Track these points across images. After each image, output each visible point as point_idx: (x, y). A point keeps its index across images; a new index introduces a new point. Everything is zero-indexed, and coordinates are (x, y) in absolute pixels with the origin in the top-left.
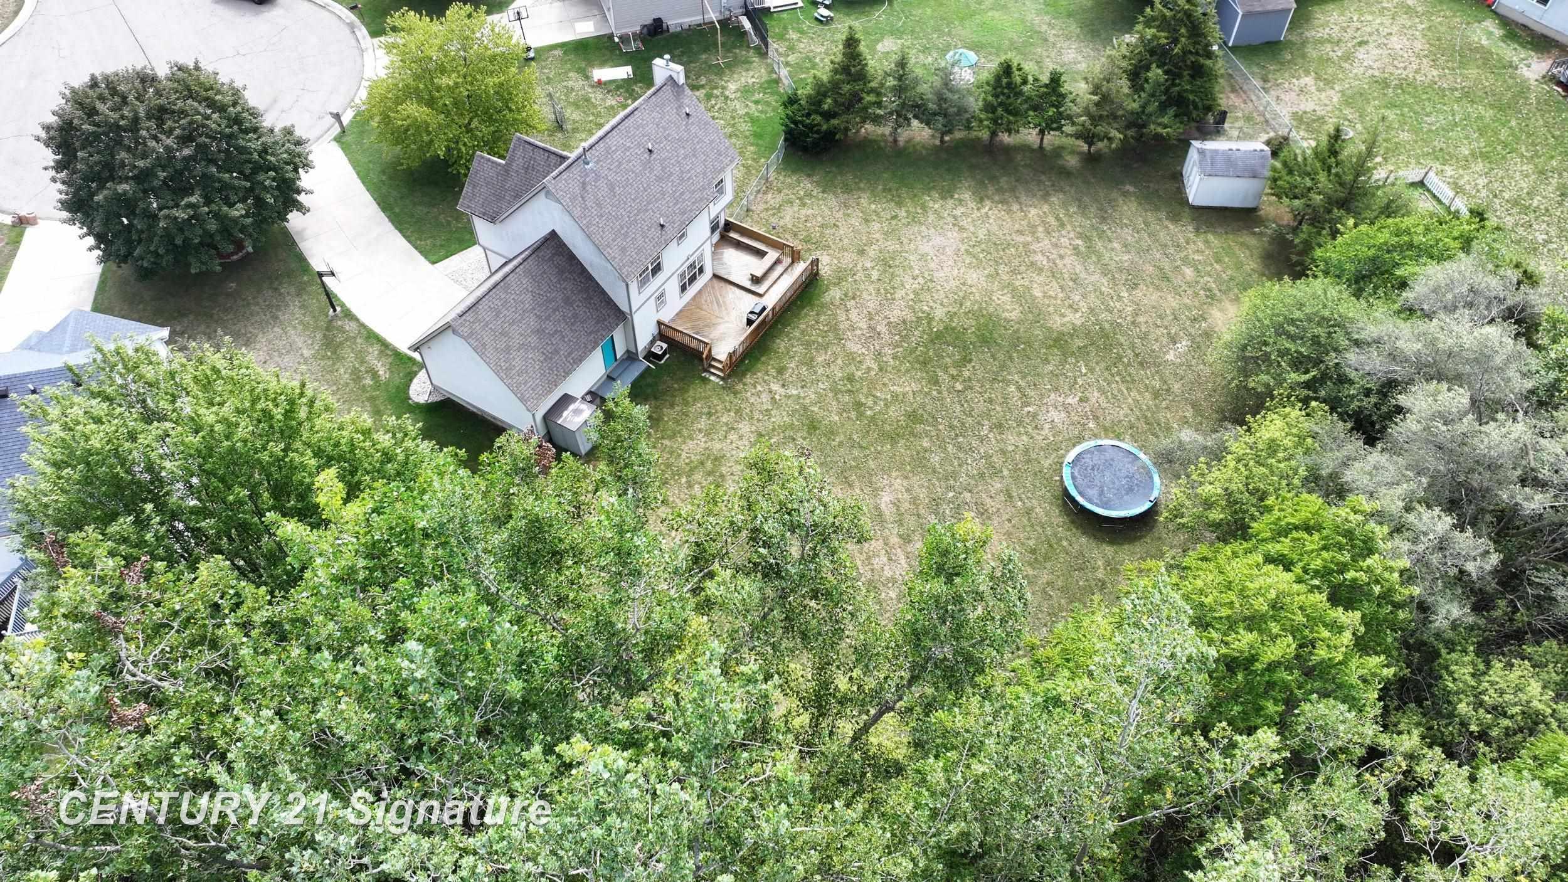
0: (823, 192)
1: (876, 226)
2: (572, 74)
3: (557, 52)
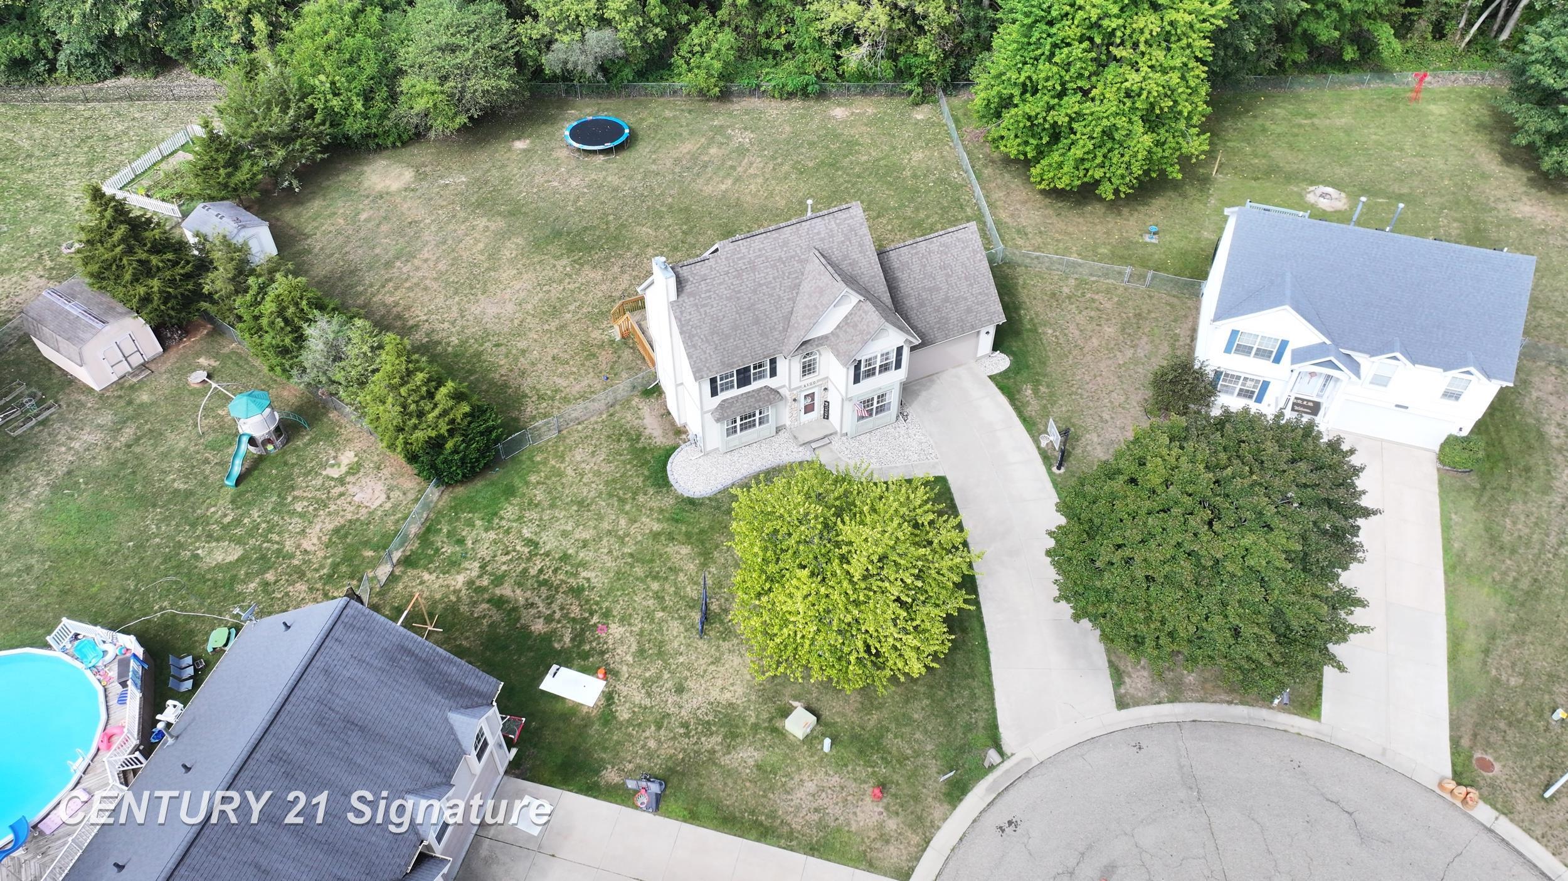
0: (526, 396)
1: (522, 345)
2: (624, 714)
3: (610, 775)
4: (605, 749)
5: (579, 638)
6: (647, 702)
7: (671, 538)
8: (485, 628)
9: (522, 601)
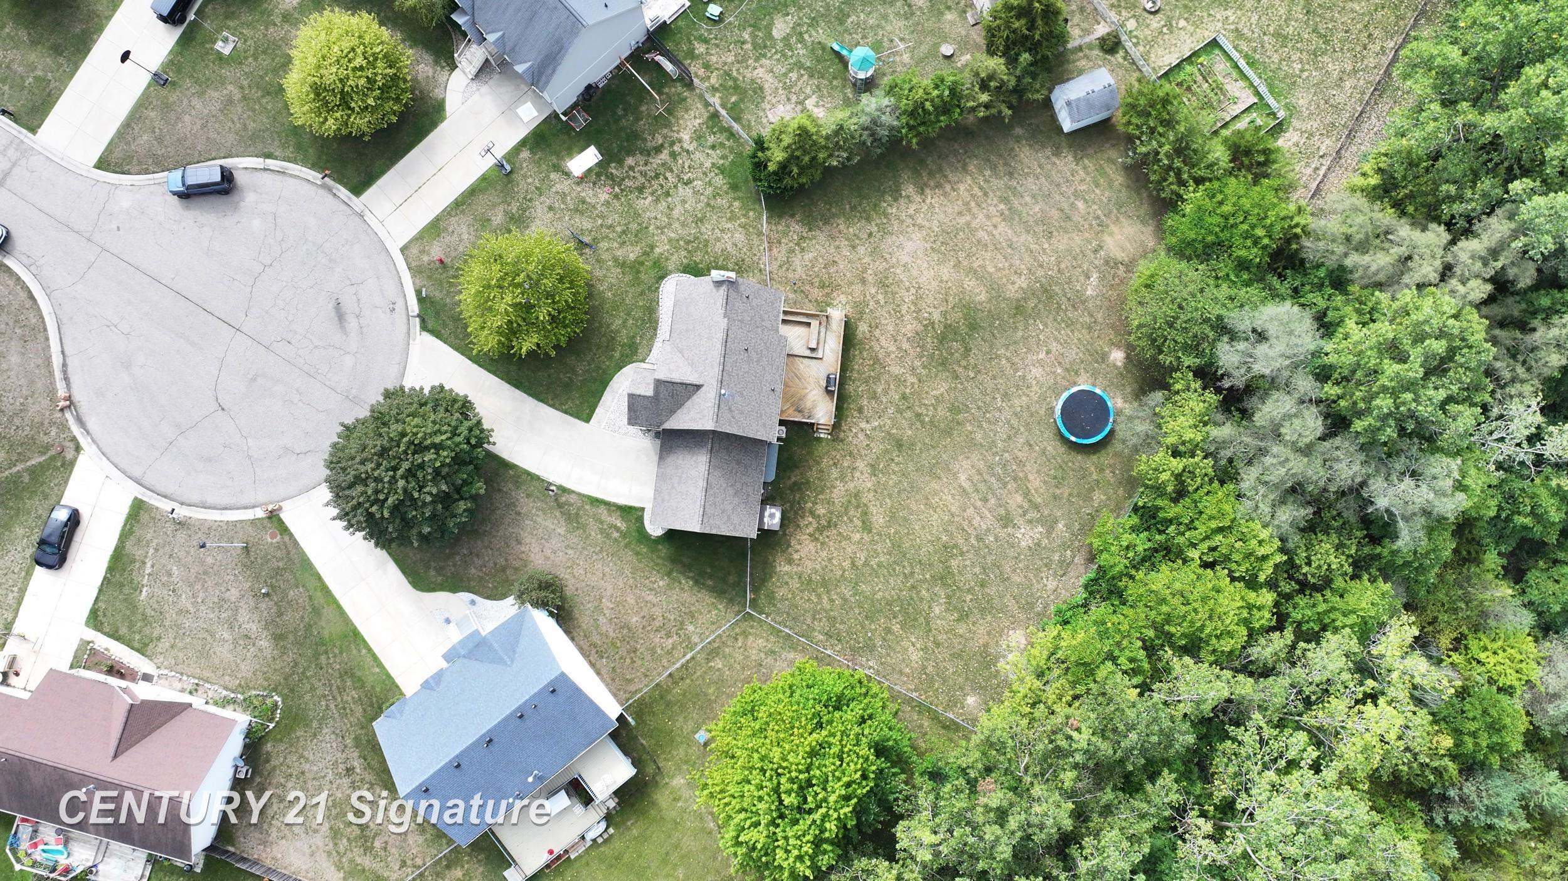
2: (553, 176)
3: (525, 154)
4: (540, 159)
5: (611, 177)
6: (554, 189)
7: (646, 254)
8: (646, 136)
9: (651, 160)
